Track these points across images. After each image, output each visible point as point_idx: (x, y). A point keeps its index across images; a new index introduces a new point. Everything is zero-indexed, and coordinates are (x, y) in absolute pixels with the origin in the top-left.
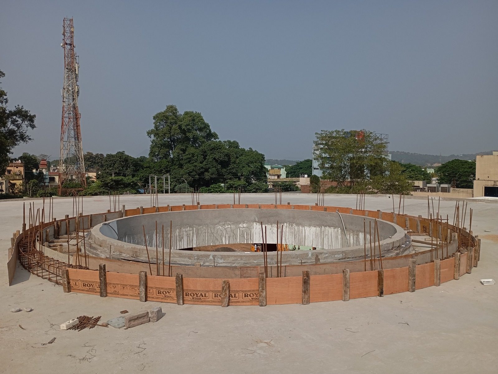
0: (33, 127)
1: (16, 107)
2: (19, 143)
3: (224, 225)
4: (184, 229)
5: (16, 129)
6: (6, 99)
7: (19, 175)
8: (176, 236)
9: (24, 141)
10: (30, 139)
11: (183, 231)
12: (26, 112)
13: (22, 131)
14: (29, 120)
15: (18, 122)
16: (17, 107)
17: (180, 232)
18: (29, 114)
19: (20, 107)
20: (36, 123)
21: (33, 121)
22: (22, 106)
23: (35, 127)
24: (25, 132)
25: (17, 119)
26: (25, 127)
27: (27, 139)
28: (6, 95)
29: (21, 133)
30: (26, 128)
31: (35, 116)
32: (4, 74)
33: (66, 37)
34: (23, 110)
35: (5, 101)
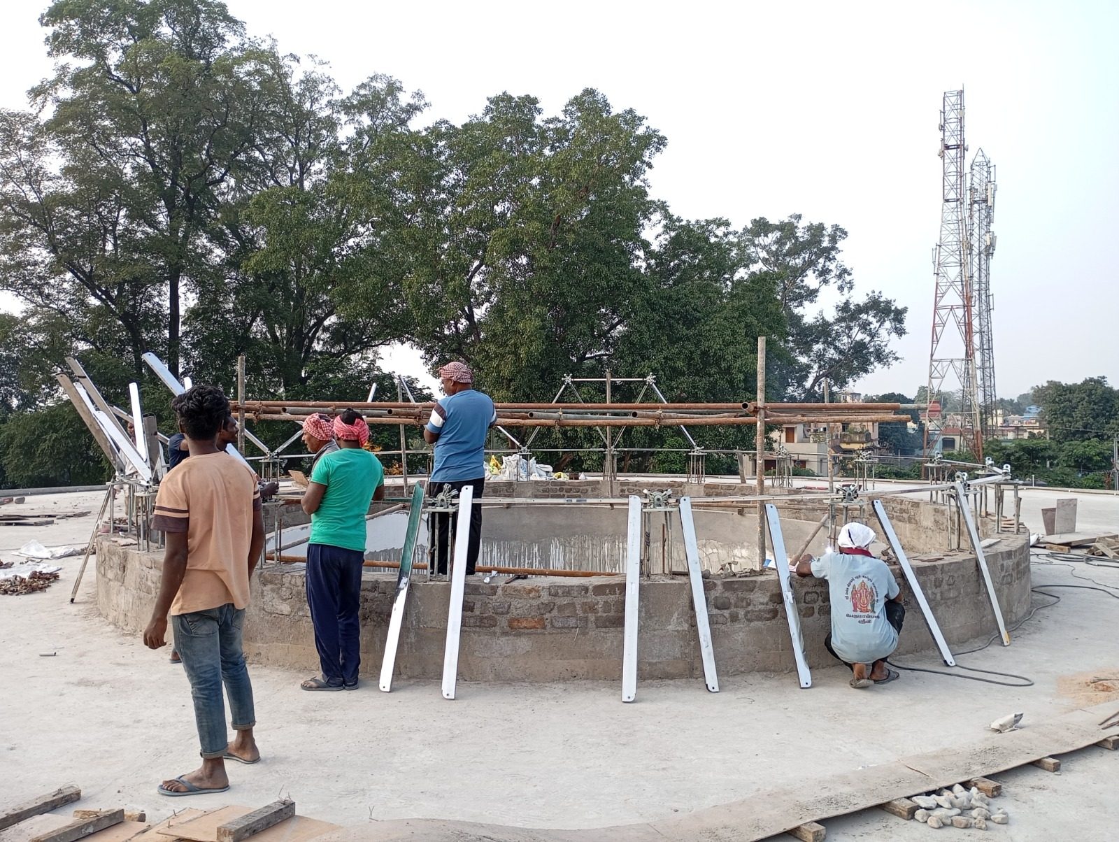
0: (901, 332)
1: (868, 295)
2: (872, 367)
3: (705, 546)
4: (621, 544)
5: (868, 339)
6: (850, 282)
7: (860, 433)
8: (604, 556)
9: (885, 364)
10: (897, 359)
11: (619, 548)
12: (888, 303)
13: (879, 342)
14: (894, 320)
15: (872, 326)
16: (871, 294)
17: (612, 549)
18: (893, 308)
19: (877, 293)
20: (907, 324)
21: (901, 321)
22: (880, 292)
23: (904, 333)
24: (886, 346)
25: (871, 319)
26: (886, 336)
27: (891, 359)
28: (850, 274)
29: (877, 347)
30: (887, 338)
31: (905, 310)
32: (846, 233)
33: (946, 134)
34: (882, 299)
35: (848, 285)
